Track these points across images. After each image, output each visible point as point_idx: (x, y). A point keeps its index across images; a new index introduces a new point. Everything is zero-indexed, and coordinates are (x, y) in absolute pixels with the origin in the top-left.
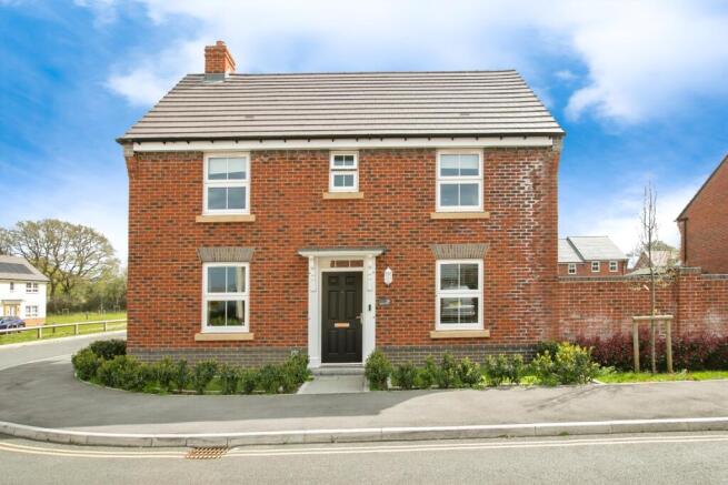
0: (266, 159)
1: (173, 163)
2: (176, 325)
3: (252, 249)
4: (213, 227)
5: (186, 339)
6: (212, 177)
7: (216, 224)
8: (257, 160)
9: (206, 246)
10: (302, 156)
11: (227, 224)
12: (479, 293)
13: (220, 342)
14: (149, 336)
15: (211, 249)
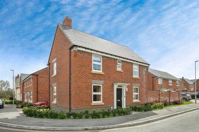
0: (106, 59)
1: (85, 55)
2: (86, 101)
3: (103, 81)
4: (95, 74)
5: (89, 105)
6: (94, 61)
7: (96, 74)
8: (104, 59)
9: (93, 79)
10: (113, 60)
11: (98, 74)
12: (138, 94)
13: (97, 105)
14: (80, 104)
15: (95, 80)
